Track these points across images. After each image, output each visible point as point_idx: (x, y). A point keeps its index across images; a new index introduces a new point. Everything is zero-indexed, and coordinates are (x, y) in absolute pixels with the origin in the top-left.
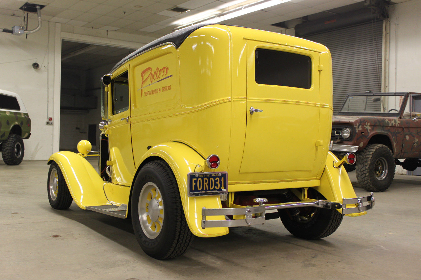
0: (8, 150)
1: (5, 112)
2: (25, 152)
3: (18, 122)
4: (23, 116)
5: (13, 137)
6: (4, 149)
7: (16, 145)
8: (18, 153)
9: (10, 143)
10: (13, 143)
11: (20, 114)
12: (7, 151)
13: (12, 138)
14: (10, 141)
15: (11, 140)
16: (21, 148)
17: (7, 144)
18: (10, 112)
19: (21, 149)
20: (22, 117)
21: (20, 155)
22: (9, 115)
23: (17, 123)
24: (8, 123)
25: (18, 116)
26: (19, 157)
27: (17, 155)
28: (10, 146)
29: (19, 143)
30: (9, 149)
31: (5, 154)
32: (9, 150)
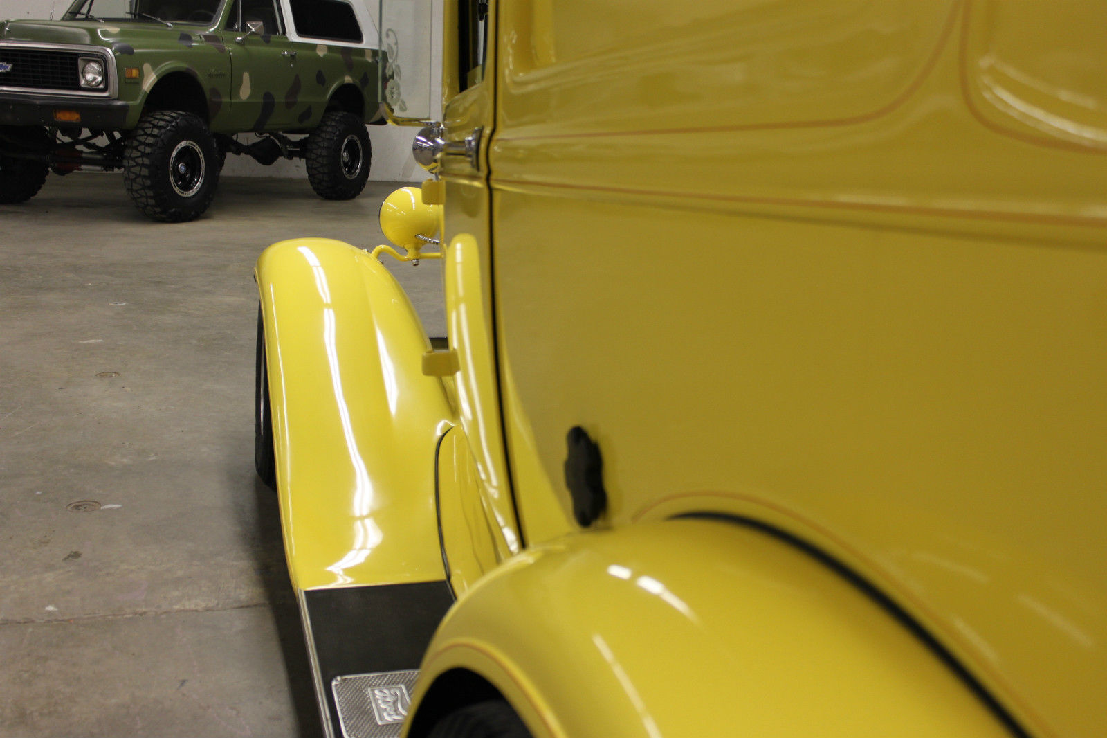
0: (320, 156)
1: (314, 46)
2: (372, 162)
3: (351, 76)
4: (370, 60)
5: (337, 118)
6: (312, 155)
7: (346, 141)
8: (352, 167)
9: (327, 137)
10: (335, 138)
11: (361, 52)
12: (320, 160)
13: (333, 123)
14: (328, 130)
15: (330, 129)
16: (361, 152)
17: (320, 139)
18: (330, 48)
19: (361, 154)
20: (368, 62)
21: (358, 171)
22: (325, 56)
23: (348, 79)
24: (321, 79)
25: (355, 58)
26: (354, 177)
27: (349, 172)
28: (326, 145)
29: (355, 138)
30: (324, 153)
31: (316, 169)
32: (324, 156)
